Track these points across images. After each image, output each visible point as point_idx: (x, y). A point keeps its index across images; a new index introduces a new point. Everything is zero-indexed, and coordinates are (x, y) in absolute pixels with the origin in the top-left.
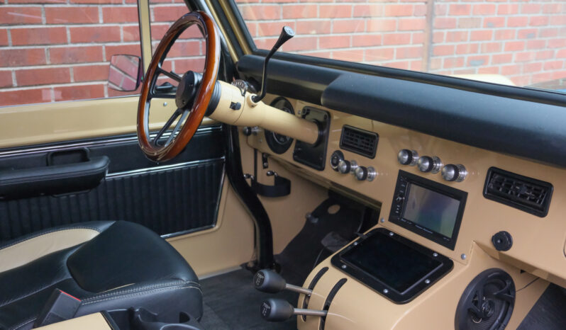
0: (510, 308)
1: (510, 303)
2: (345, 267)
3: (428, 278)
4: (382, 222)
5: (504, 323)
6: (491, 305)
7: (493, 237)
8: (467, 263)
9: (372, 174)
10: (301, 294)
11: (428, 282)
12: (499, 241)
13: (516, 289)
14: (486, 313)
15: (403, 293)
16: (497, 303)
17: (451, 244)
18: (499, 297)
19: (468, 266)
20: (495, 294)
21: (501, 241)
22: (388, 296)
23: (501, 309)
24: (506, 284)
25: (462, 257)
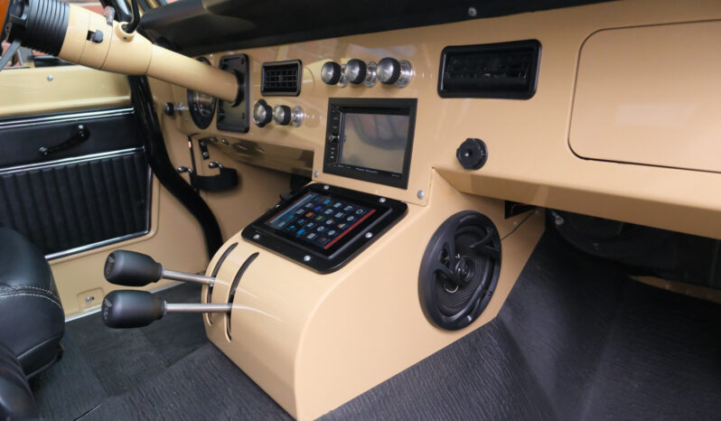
0: (496, 267)
1: (495, 260)
2: (257, 237)
3: (370, 231)
4: (316, 177)
5: (490, 289)
6: (469, 264)
7: (458, 150)
8: (427, 202)
9: (298, 116)
10: (203, 286)
11: (369, 235)
12: (467, 155)
13: (501, 237)
14: (463, 276)
15: (331, 257)
16: (478, 262)
17: (401, 180)
18: (479, 252)
19: (428, 207)
20: (472, 246)
21: (471, 153)
22: (310, 265)
23: (484, 270)
24: (486, 233)
25: (419, 196)
